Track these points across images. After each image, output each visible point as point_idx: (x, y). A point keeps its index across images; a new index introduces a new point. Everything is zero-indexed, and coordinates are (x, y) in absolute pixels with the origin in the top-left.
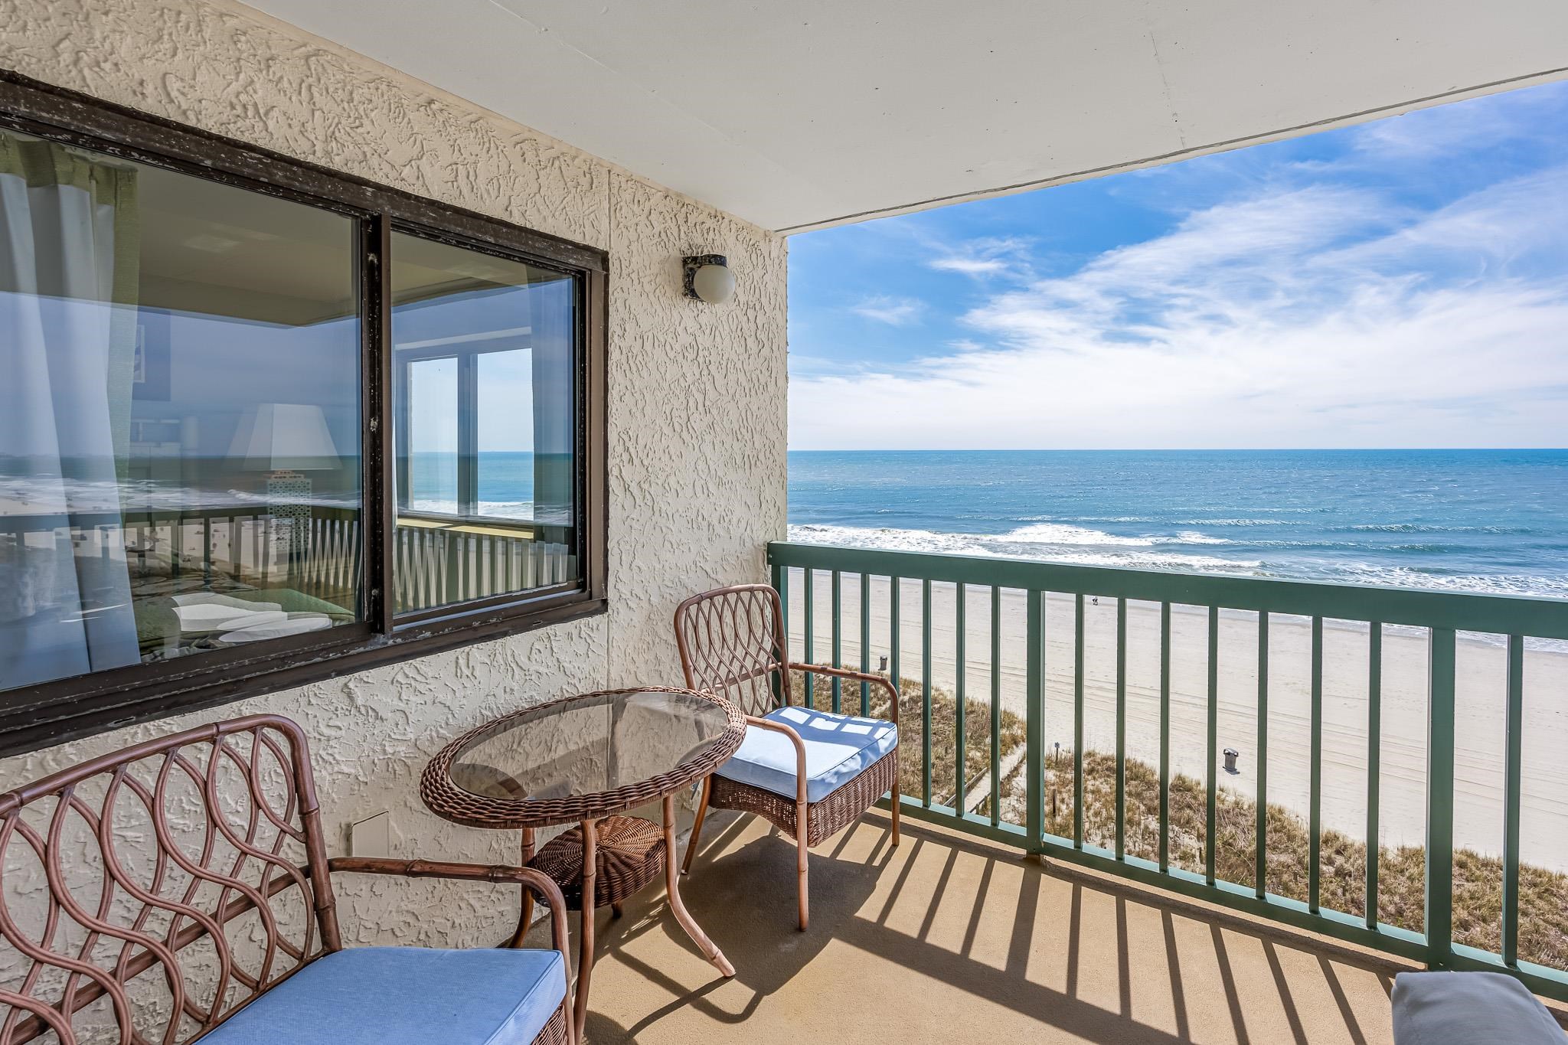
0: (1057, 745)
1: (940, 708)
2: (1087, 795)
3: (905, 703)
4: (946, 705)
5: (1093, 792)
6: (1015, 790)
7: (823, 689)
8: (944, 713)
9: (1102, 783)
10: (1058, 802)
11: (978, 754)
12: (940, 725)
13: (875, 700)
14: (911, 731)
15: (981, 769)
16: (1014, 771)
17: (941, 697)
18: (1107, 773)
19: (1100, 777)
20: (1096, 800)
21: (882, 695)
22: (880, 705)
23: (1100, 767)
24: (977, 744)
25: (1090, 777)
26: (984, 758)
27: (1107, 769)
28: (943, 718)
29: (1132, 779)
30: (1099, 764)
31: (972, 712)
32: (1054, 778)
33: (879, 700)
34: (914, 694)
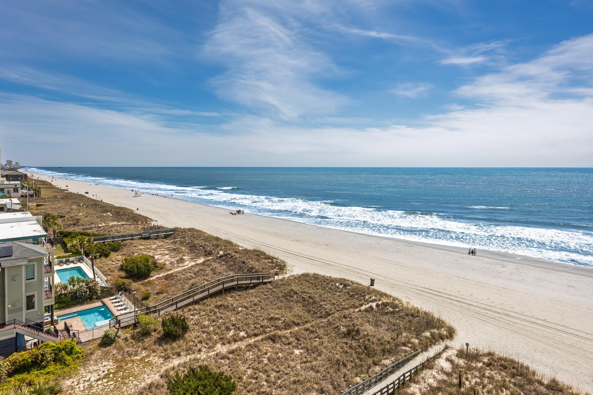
0: (467, 345)
1: (399, 311)
2: (484, 379)
3: (379, 305)
4: (402, 310)
5: (488, 378)
6: (436, 366)
7: (337, 292)
8: (401, 314)
9: (496, 374)
10: (463, 379)
11: (417, 341)
12: (397, 321)
13: (363, 301)
14: (381, 321)
15: (417, 350)
16: (437, 355)
17: (400, 305)
18: (500, 368)
19: (495, 370)
20: (490, 383)
21: (367, 299)
22: (365, 305)
23: (496, 363)
24: (417, 335)
25: (488, 368)
26: (420, 343)
27: (500, 366)
28: (400, 317)
29: (518, 375)
30: (496, 362)
31: (417, 316)
32: (463, 364)
33: (365, 301)
34: (385, 301)
